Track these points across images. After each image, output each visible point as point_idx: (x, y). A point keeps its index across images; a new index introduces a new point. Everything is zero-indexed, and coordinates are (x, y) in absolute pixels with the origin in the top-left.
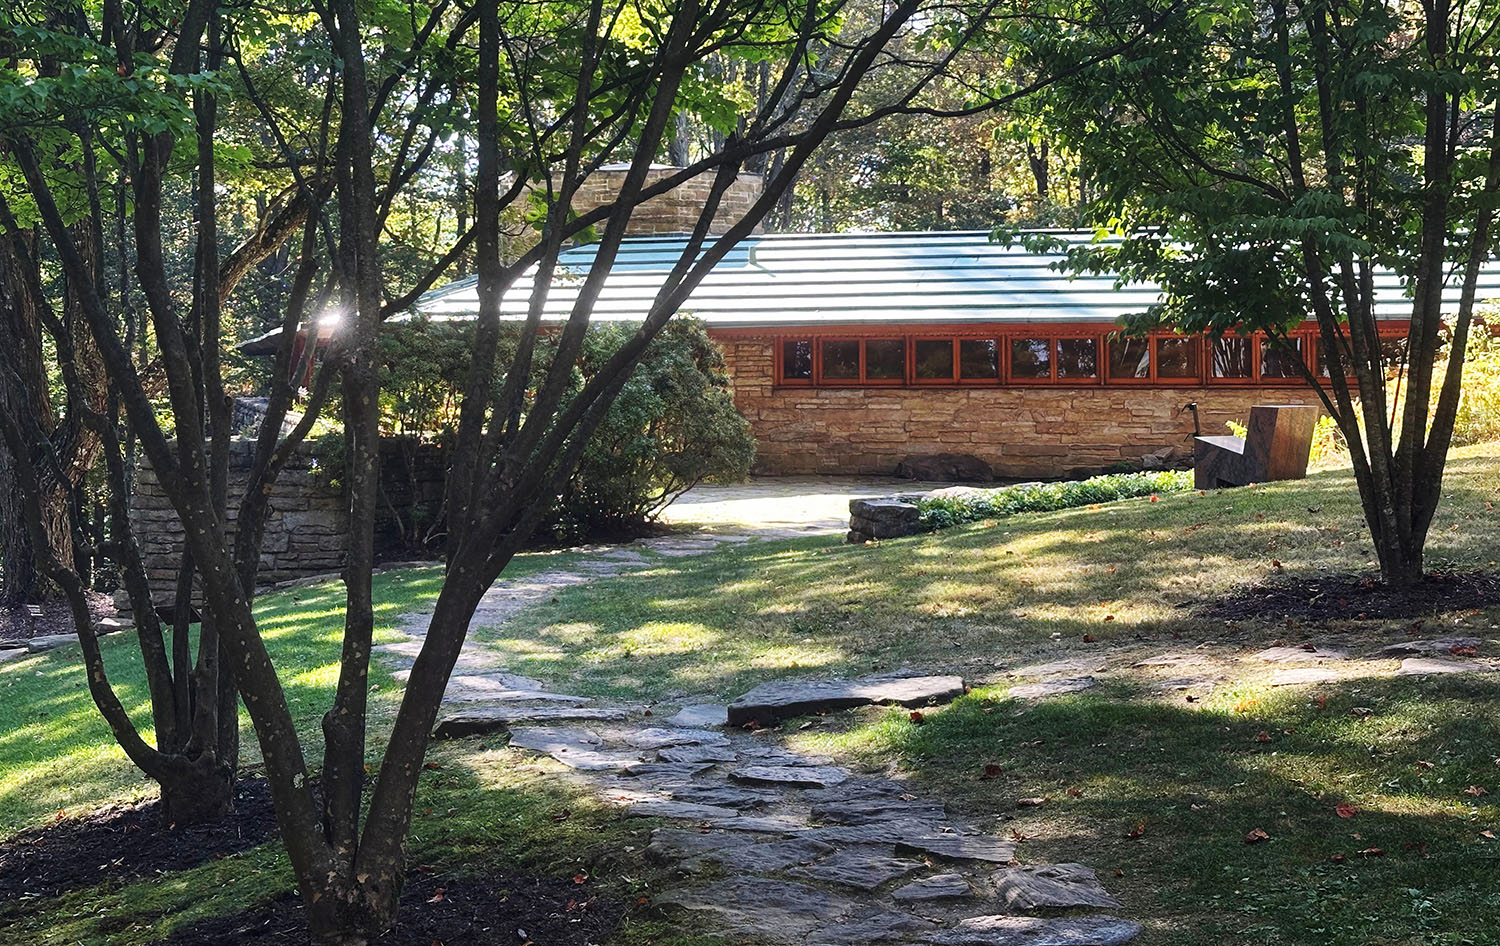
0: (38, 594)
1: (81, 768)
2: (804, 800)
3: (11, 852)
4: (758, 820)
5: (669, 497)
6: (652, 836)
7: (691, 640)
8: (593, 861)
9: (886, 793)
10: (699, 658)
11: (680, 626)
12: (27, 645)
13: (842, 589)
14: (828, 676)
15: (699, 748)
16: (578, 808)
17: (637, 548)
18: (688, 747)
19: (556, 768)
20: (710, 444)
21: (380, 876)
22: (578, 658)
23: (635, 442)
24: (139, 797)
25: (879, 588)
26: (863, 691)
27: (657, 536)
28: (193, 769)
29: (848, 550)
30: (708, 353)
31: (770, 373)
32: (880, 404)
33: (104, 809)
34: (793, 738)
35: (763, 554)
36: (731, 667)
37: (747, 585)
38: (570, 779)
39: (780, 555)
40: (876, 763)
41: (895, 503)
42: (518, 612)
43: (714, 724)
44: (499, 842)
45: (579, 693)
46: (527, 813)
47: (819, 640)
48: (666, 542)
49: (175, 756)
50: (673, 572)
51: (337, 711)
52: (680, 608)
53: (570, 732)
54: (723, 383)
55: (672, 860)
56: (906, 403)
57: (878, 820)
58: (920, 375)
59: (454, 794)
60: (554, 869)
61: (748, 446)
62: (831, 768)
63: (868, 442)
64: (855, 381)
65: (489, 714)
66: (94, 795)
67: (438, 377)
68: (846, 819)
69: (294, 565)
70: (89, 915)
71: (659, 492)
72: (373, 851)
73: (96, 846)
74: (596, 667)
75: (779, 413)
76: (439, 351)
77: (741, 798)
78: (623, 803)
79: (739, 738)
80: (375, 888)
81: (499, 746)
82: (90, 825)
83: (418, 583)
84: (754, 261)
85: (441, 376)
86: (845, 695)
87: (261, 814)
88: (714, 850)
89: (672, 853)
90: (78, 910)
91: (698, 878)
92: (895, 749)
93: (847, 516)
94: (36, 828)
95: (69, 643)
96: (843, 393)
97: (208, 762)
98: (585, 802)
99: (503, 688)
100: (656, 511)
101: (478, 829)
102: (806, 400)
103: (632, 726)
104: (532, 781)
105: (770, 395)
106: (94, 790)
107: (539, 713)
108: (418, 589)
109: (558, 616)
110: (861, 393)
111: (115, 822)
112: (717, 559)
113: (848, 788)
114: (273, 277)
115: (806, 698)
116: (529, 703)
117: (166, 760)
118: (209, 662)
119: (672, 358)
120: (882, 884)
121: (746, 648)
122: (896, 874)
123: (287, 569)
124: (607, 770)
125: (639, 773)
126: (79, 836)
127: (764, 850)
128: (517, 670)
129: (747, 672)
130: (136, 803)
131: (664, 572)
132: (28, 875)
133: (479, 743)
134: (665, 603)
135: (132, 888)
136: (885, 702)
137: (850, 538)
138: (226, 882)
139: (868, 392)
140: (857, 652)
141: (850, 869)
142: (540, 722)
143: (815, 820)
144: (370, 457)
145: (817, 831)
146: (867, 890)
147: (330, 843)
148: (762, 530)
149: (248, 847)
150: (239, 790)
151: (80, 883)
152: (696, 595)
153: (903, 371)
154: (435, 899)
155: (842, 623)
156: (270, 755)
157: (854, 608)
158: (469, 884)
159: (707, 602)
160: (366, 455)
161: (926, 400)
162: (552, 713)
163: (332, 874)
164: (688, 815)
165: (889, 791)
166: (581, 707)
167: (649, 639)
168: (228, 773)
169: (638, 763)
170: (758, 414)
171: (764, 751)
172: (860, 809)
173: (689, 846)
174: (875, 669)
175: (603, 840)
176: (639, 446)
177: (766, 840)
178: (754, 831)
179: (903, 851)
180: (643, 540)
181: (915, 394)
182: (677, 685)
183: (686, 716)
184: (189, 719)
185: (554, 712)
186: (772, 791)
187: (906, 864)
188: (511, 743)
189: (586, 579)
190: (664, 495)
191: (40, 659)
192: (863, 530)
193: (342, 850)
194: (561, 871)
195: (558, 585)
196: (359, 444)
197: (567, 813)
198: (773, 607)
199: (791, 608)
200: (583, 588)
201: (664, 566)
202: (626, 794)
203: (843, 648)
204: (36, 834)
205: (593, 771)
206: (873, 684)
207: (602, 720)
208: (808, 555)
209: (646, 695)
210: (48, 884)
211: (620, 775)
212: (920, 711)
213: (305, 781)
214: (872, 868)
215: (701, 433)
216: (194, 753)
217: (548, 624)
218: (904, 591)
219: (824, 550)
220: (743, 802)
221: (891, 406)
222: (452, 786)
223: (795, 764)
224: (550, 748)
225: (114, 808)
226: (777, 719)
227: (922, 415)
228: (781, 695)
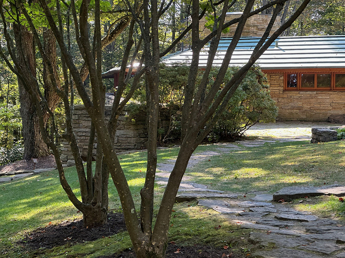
0: (35, 156)
1: (55, 209)
2: (302, 225)
3: (35, 234)
4: (287, 231)
5: (247, 127)
6: (250, 234)
7: (258, 173)
8: (230, 242)
9: (331, 224)
10: (261, 179)
11: (253, 169)
12: (33, 172)
13: (311, 158)
14: (308, 186)
15: (263, 208)
16: (223, 225)
17: (236, 144)
18: (260, 207)
19: (215, 213)
20: (262, 109)
21: (160, 243)
22: (219, 179)
23: (236, 108)
24: (75, 218)
25: (324, 158)
26: (321, 191)
27: (243, 140)
28: (94, 209)
29: (312, 145)
30: (262, 77)
31: (282, 85)
32: (322, 96)
33: (64, 222)
34: (296, 205)
35: (281, 147)
36: (273, 182)
37: (277, 156)
38: (220, 216)
39: (287, 147)
40: (327, 215)
41: (328, 130)
42: (197, 164)
43: (268, 200)
44: (197, 235)
45: (220, 190)
46: (206, 226)
47: (303, 174)
48: (246, 142)
49: (88, 204)
50: (249, 152)
51: (145, 189)
52: (253, 163)
53: (219, 201)
54: (267, 88)
55: (258, 242)
56: (331, 96)
57: (329, 233)
58: (336, 86)
59: (180, 220)
60: (217, 244)
61: (275, 110)
62: (310, 216)
63: (317, 110)
64: (313, 88)
65: (190, 195)
66: (60, 218)
67: (168, 84)
68: (317, 232)
69: (119, 148)
70: (62, 254)
71: (244, 125)
72: (157, 235)
73: (63, 233)
74: (225, 181)
75: (285, 99)
76: (169, 75)
77: (280, 224)
78: (239, 224)
79: (278, 205)
80: (158, 247)
81: (194, 205)
82: (60, 227)
83: (162, 154)
84: (277, 46)
85: (169, 84)
86: (315, 192)
87: (116, 224)
88: (272, 240)
89: (258, 240)
90: (58, 253)
91: (267, 248)
92: (334, 210)
93: (311, 134)
94: (43, 227)
95: (47, 171)
96: (308, 92)
97: (99, 207)
98: (226, 223)
99: (194, 187)
100: (243, 131)
101: (190, 231)
102: (295, 94)
103: (239, 200)
104: (207, 216)
105: (282, 93)
106: (60, 216)
107: (207, 195)
108: (162, 156)
109: (211, 165)
110: (315, 93)
111: (69, 226)
112: (265, 148)
113: (317, 222)
114: (110, 52)
115: (301, 193)
116: (203, 192)
117: (85, 206)
118: (99, 174)
119: (249, 79)
120: (332, 252)
121: (278, 176)
122: (337, 249)
123: (117, 149)
124: (232, 213)
125: (243, 215)
126: (57, 230)
127: (290, 240)
128: (199, 182)
129: (278, 184)
130: (75, 220)
131: (246, 152)
132: (41, 241)
133: (188, 204)
134: (248, 161)
135: (75, 246)
136: (329, 195)
137: (312, 142)
138: (107, 245)
139: (318, 92)
140: (318, 178)
141: (321, 247)
142: (208, 198)
143: (307, 232)
144: (156, 103)
145: (308, 235)
146: (327, 254)
147: (143, 232)
148: (280, 139)
149: (112, 234)
150: (108, 217)
151: (58, 244)
152: (259, 159)
153: (330, 85)
154: (177, 252)
155: (312, 169)
156: (123, 202)
157: (315, 164)
158: (188, 248)
159: (263, 161)
160: (155, 103)
161: (339, 95)
162: (211, 195)
163: (144, 242)
164: (262, 228)
165: (332, 223)
166: (221, 194)
167: (243, 173)
168: (105, 211)
169: (243, 212)
170: (278, 100)
171: (287, 210)
172: (322, 229)
173: (263, 238)
174: (325, 184)
175: (233, 235)
176: (238, 109)
177: (290, 237)
178: (286, 234)
179: (339, 242)
180: (238, 141)
181: (335, 93)
182: (254, 188)
183: (258, 197)
184: (92, 193)
185: (212, 195)
186: (290, 222)
187: (341, 246)
188: (198, 204)
189: (219, 154)
190: (245, 126)
191: (37, 176)
192: (316, 139)
193: (147, 234)
194: (219, 245)
195: (210, 156)
196: (152, 99)
197: (220, 226)
198: (286, 163)
199: (293, 163)
200: (219, 157)
201: (246, 150)
202: (239, 221)
203: (313, 177)
204: (42, 229)
205: (227, 214)
206: (325, 188)
207: (229, 198)
208: (297, 147)
209: (243, 191)
210: (48, 244)
211: (237, 215)
212: (342, 198)
213: (135, 211)
214: (328, 247)
215: (259, 105)
216: (94, 204)
217: (208, 168)
218: (334, 158)
219: (303, 145)
220: (281, 225)
221: (326, 97)
222: (179, 217)
223: (298, 214)
224: (212, 206)
225: (67, 222)
226: (290, 199)
227: (337, 100)
228: (292, 191)
